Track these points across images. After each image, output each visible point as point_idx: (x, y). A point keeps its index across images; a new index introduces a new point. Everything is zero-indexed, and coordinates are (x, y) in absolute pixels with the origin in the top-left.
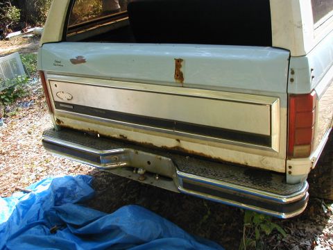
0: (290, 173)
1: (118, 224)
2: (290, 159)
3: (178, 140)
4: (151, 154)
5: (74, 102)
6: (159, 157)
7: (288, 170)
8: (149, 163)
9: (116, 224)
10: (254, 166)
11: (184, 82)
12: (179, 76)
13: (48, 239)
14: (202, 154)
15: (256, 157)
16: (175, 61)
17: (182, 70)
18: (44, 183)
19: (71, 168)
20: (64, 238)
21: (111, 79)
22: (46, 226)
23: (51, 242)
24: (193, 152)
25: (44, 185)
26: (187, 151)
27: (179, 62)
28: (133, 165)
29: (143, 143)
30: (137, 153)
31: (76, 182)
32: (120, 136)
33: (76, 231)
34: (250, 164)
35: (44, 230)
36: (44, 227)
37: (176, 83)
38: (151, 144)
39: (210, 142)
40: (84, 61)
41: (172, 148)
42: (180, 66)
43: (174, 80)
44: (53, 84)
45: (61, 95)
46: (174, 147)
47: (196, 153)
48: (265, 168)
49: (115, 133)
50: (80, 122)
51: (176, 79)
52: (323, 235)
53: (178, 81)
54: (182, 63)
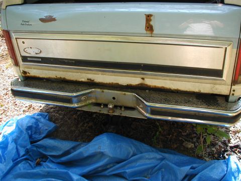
0: (233, 94)
1: (102, 151)
2: (234, 85)
3: (143, 79)
4: (116, 92)
5: (42, 55)
6: (124, 93)
7: (232, 92)
8: (114, 98)
9: (99, 150)
10: (206, 92)
11: (154, 32)
12: (150, 28)
13: (41, 172)
14: (163, 87)
15: (209, 85)
16: (145, 16)
17: (152, 23)
18: (8, 124)
19: (24, 109)
20: (51, 168)
21: (82, 33)
22: (30, 160)
23: (43, 173)
24: (155, 86)
25: (10, 126)
26: (150, 86)
27: (149, 17)
28: (99, 101)
29: (110, 83)
30: (103, 92)
31: (37, 119)
32: (88, 79)
33: (58, 160)
34: (202, 91)
35: (30, 164)
36: (29, 162)
37: (147, 34)
38: (117, 84)
39: (171, 78)
40: (54, 20)
41: (136, 85)
42: (151, 20)
43: (145, 32)
44: (20, 41)
45: (29, 50)
46: (139, 84)
47: (158, 87)
48: (214, 93)
49: (82, 78)
50: (47, 72)
51: (146, 30)
52: (231, 132)
53: (148, 32)
54: (152, 18)
